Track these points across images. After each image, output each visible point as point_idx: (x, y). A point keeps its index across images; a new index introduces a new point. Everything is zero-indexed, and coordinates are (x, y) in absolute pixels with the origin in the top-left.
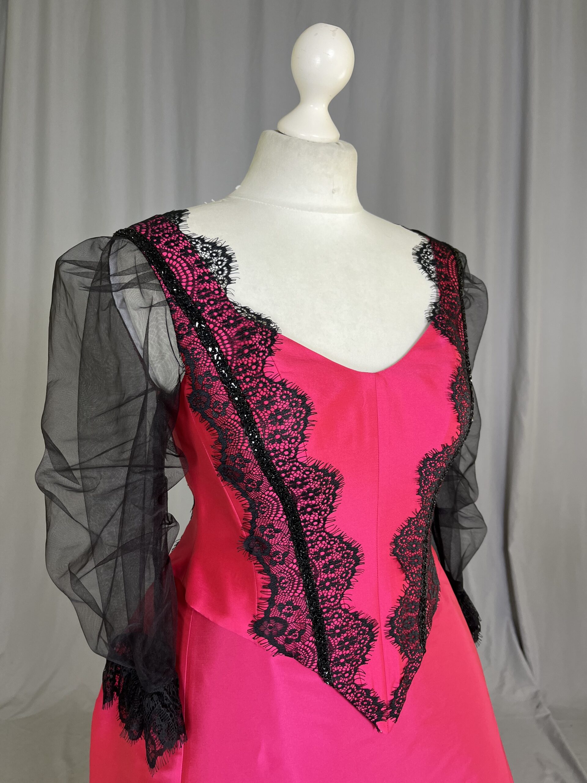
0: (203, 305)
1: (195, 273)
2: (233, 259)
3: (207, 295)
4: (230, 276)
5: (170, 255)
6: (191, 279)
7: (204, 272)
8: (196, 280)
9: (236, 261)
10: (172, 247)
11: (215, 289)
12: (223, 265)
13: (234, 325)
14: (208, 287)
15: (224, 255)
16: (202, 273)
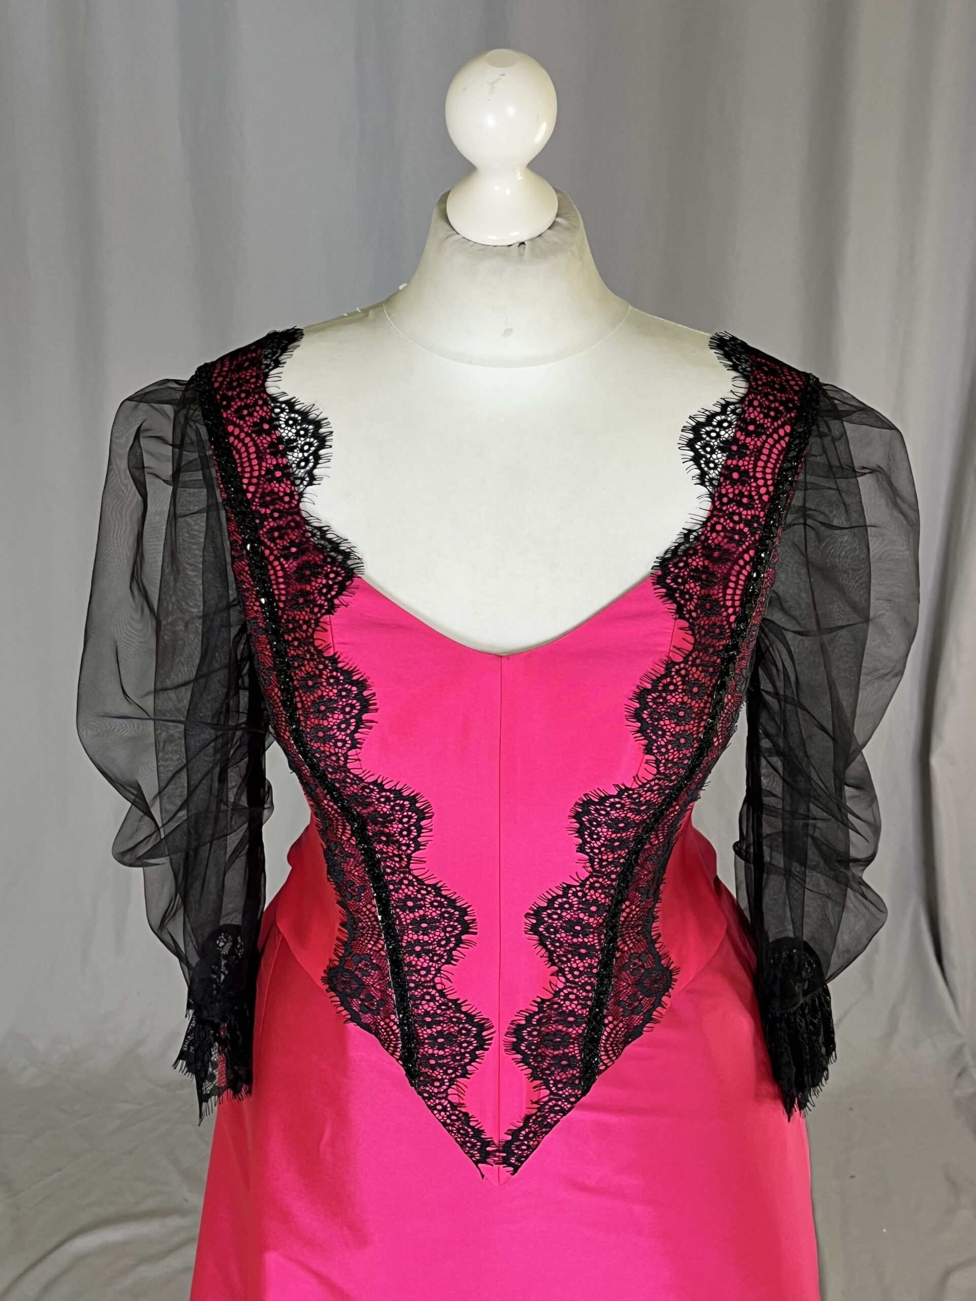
0: (264, 517)
1: (264, 464)
2: (327, 443)
3: (273, 502)
4: (316, 472)
5: (237, 432)
6: (256, 474)
7: (278, 464)
8: (263, 476)
9: (331, 447)
10: (242, 418)
11: (286, 494)
12: (311, 452)
13: (296, 556)
14: (276, 490)
15: (316, 435)
16: (274, 466)
